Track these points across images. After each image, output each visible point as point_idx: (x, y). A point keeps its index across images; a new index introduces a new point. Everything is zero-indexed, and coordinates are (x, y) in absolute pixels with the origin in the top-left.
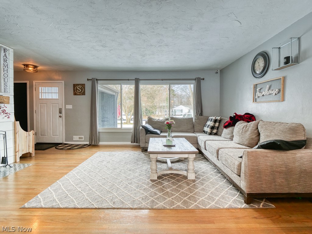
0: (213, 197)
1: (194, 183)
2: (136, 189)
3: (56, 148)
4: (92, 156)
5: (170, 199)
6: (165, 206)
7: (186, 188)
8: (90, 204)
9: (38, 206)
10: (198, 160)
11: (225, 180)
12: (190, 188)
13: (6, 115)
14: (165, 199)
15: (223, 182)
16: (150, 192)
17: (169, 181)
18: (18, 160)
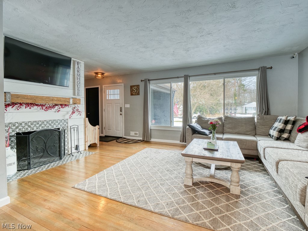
0: (258, 225)
1: (237, 199)
2: (165, 192)
3: (117, 141)
4: (140, 152)
5: (198, 212)
6: (188, 219)
7: (223, 204)
8: (119, 197)
9: (82, 189)
10: (254, 171)
11: (287, 206)
12: (229, 205)
13: (79, 113)
14: (192, 210)
15: (282, 208)
16: (178, 198)
17: (205, 190)
18: (87, 148)
